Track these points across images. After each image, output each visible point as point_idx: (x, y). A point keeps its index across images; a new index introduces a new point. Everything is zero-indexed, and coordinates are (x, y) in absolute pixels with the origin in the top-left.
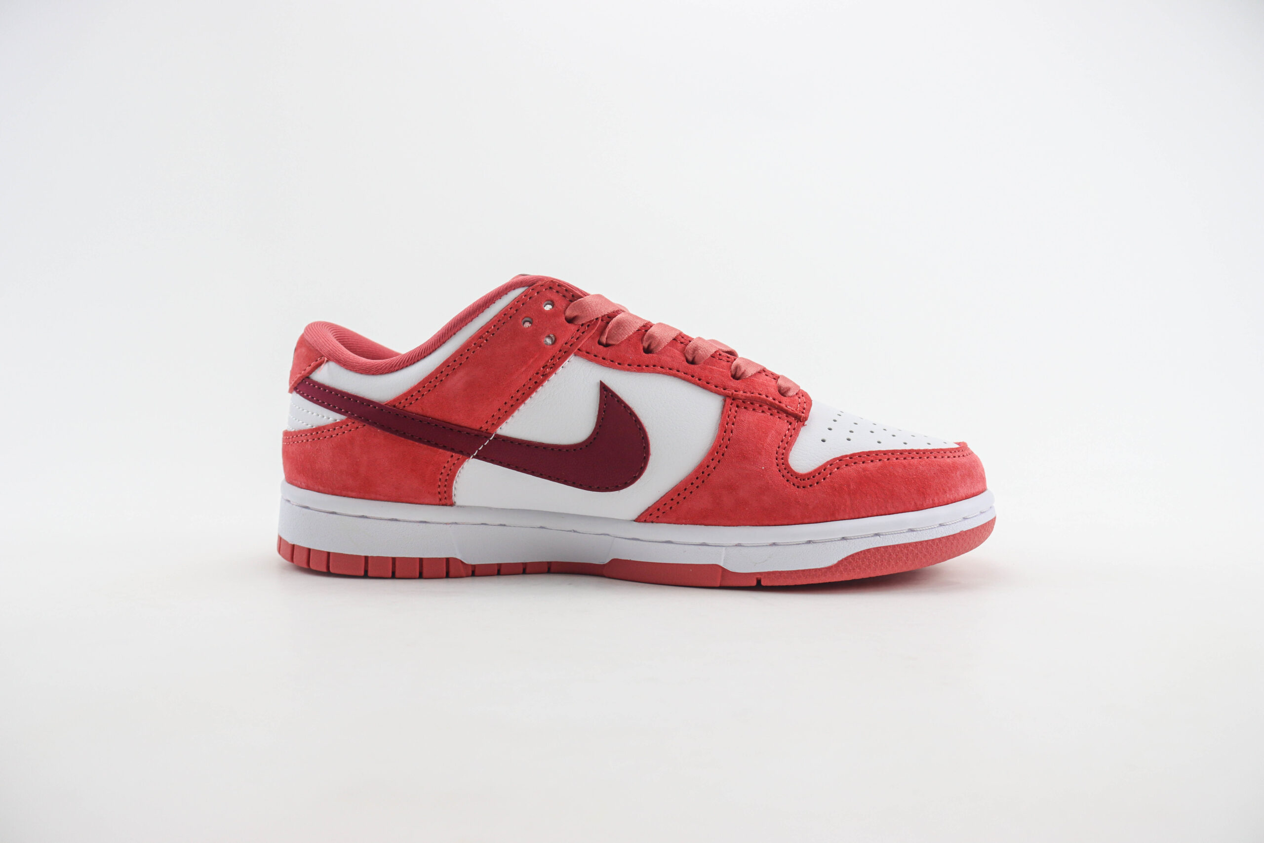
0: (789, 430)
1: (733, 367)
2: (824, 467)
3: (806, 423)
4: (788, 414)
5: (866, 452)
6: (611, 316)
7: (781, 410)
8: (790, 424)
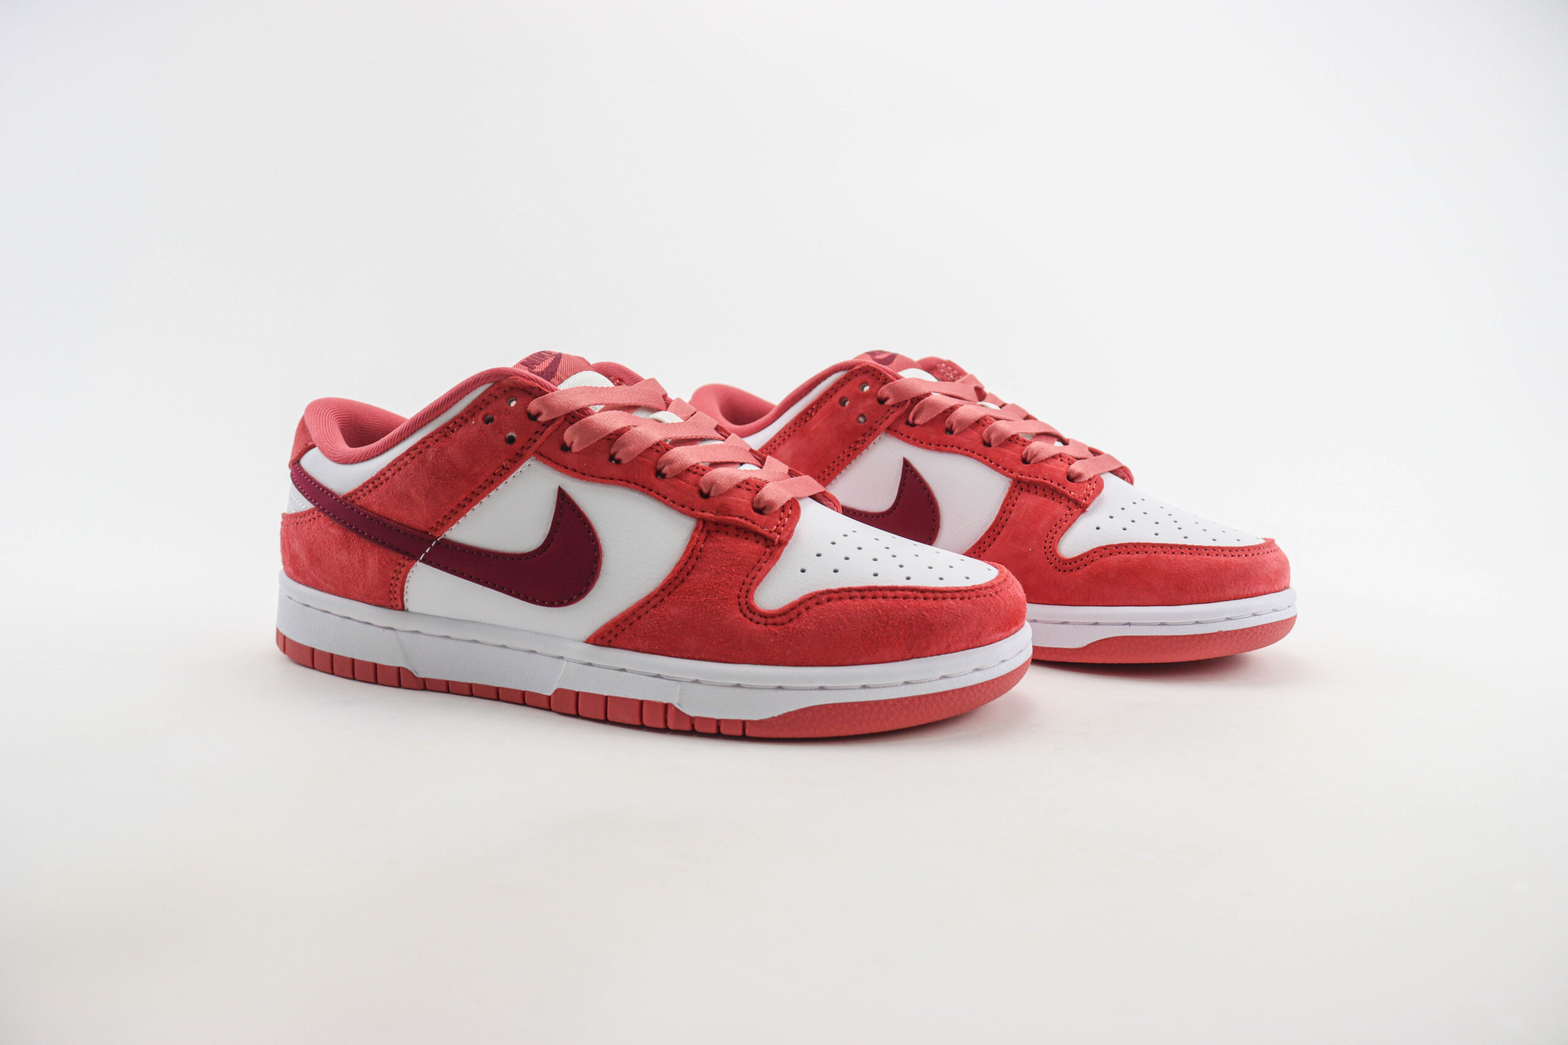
0: (1066, 515)
1: (1024, 452)
2: (1087, 554)
3: (1088, 509)
4: (1069, 499)
5: (1134, 543)
6: (919, 398)
7: (1062, 495)
8: (1070, 509)
